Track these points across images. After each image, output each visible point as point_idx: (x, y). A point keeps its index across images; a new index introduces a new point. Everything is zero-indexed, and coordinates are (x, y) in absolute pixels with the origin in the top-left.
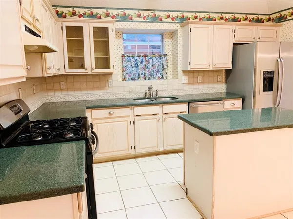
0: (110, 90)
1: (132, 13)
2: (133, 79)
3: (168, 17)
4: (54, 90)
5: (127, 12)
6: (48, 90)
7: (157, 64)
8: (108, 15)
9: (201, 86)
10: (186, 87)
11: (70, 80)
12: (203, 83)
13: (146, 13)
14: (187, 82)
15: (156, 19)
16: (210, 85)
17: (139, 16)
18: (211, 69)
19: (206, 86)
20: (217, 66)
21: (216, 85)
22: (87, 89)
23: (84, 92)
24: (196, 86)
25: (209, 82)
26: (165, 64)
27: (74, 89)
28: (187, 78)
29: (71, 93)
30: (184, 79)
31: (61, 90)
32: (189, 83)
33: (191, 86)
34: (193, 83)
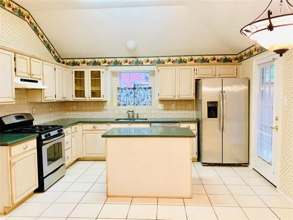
0: (105, 112)
1: (121, 60)
2: (125, 105)
3: (148, 61)
4: (70, 111)
5: (118, 59)
6: (66, 111)
7: (143, 94)
8: (105, 62)
9: (174, 112)
10: (162, 112)
11: (79, 104)
12: (176, 109)
13: (131, 60)
14: (163, 108)
15: (138, 63)
16: (183, 112)
17: (126, 62)
18: (176, 99)
19: (178, 112)
20: (181, 97)
21: (187, 112)
22: (90, 111)
23: (88, 113)
24: (170, 112)
25: (181, 109)
26: (149, 94)
27: (82, 111)
28: (163, 105)
29: (80, 113)
30: (161, 106)
31: (74, 111)
32: (164, 109)
33: (166, 112)
34: (168, 110)
